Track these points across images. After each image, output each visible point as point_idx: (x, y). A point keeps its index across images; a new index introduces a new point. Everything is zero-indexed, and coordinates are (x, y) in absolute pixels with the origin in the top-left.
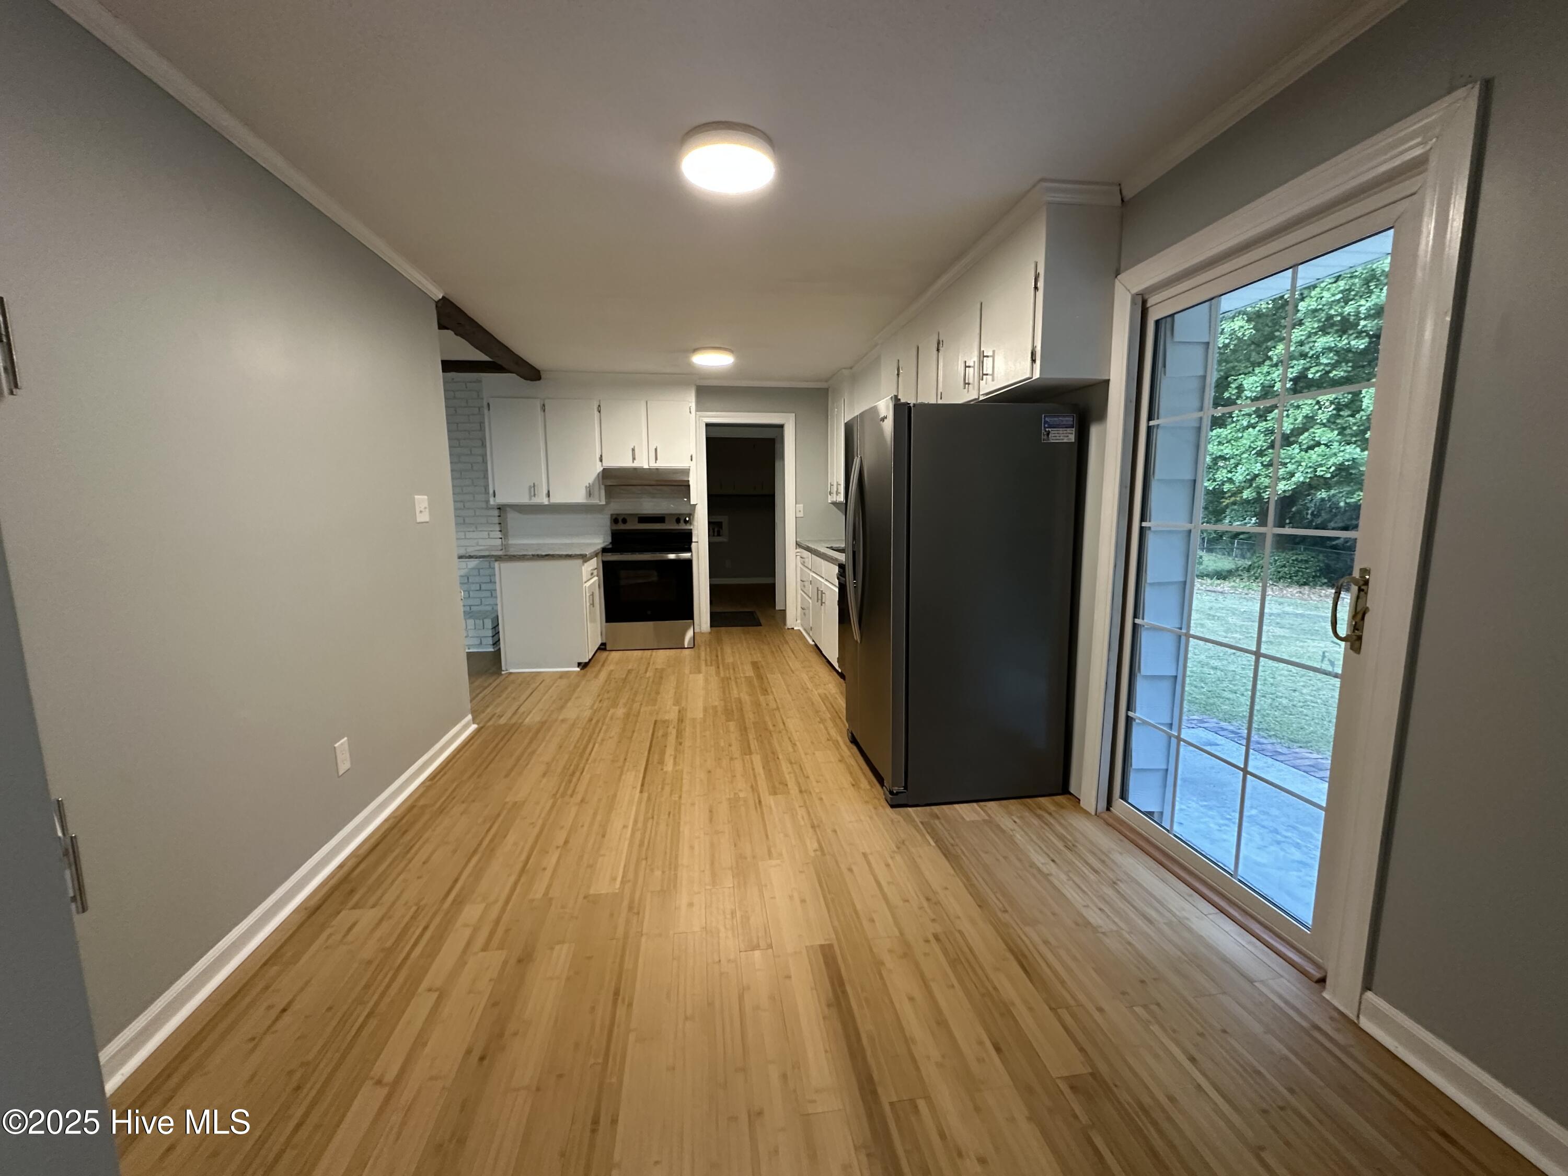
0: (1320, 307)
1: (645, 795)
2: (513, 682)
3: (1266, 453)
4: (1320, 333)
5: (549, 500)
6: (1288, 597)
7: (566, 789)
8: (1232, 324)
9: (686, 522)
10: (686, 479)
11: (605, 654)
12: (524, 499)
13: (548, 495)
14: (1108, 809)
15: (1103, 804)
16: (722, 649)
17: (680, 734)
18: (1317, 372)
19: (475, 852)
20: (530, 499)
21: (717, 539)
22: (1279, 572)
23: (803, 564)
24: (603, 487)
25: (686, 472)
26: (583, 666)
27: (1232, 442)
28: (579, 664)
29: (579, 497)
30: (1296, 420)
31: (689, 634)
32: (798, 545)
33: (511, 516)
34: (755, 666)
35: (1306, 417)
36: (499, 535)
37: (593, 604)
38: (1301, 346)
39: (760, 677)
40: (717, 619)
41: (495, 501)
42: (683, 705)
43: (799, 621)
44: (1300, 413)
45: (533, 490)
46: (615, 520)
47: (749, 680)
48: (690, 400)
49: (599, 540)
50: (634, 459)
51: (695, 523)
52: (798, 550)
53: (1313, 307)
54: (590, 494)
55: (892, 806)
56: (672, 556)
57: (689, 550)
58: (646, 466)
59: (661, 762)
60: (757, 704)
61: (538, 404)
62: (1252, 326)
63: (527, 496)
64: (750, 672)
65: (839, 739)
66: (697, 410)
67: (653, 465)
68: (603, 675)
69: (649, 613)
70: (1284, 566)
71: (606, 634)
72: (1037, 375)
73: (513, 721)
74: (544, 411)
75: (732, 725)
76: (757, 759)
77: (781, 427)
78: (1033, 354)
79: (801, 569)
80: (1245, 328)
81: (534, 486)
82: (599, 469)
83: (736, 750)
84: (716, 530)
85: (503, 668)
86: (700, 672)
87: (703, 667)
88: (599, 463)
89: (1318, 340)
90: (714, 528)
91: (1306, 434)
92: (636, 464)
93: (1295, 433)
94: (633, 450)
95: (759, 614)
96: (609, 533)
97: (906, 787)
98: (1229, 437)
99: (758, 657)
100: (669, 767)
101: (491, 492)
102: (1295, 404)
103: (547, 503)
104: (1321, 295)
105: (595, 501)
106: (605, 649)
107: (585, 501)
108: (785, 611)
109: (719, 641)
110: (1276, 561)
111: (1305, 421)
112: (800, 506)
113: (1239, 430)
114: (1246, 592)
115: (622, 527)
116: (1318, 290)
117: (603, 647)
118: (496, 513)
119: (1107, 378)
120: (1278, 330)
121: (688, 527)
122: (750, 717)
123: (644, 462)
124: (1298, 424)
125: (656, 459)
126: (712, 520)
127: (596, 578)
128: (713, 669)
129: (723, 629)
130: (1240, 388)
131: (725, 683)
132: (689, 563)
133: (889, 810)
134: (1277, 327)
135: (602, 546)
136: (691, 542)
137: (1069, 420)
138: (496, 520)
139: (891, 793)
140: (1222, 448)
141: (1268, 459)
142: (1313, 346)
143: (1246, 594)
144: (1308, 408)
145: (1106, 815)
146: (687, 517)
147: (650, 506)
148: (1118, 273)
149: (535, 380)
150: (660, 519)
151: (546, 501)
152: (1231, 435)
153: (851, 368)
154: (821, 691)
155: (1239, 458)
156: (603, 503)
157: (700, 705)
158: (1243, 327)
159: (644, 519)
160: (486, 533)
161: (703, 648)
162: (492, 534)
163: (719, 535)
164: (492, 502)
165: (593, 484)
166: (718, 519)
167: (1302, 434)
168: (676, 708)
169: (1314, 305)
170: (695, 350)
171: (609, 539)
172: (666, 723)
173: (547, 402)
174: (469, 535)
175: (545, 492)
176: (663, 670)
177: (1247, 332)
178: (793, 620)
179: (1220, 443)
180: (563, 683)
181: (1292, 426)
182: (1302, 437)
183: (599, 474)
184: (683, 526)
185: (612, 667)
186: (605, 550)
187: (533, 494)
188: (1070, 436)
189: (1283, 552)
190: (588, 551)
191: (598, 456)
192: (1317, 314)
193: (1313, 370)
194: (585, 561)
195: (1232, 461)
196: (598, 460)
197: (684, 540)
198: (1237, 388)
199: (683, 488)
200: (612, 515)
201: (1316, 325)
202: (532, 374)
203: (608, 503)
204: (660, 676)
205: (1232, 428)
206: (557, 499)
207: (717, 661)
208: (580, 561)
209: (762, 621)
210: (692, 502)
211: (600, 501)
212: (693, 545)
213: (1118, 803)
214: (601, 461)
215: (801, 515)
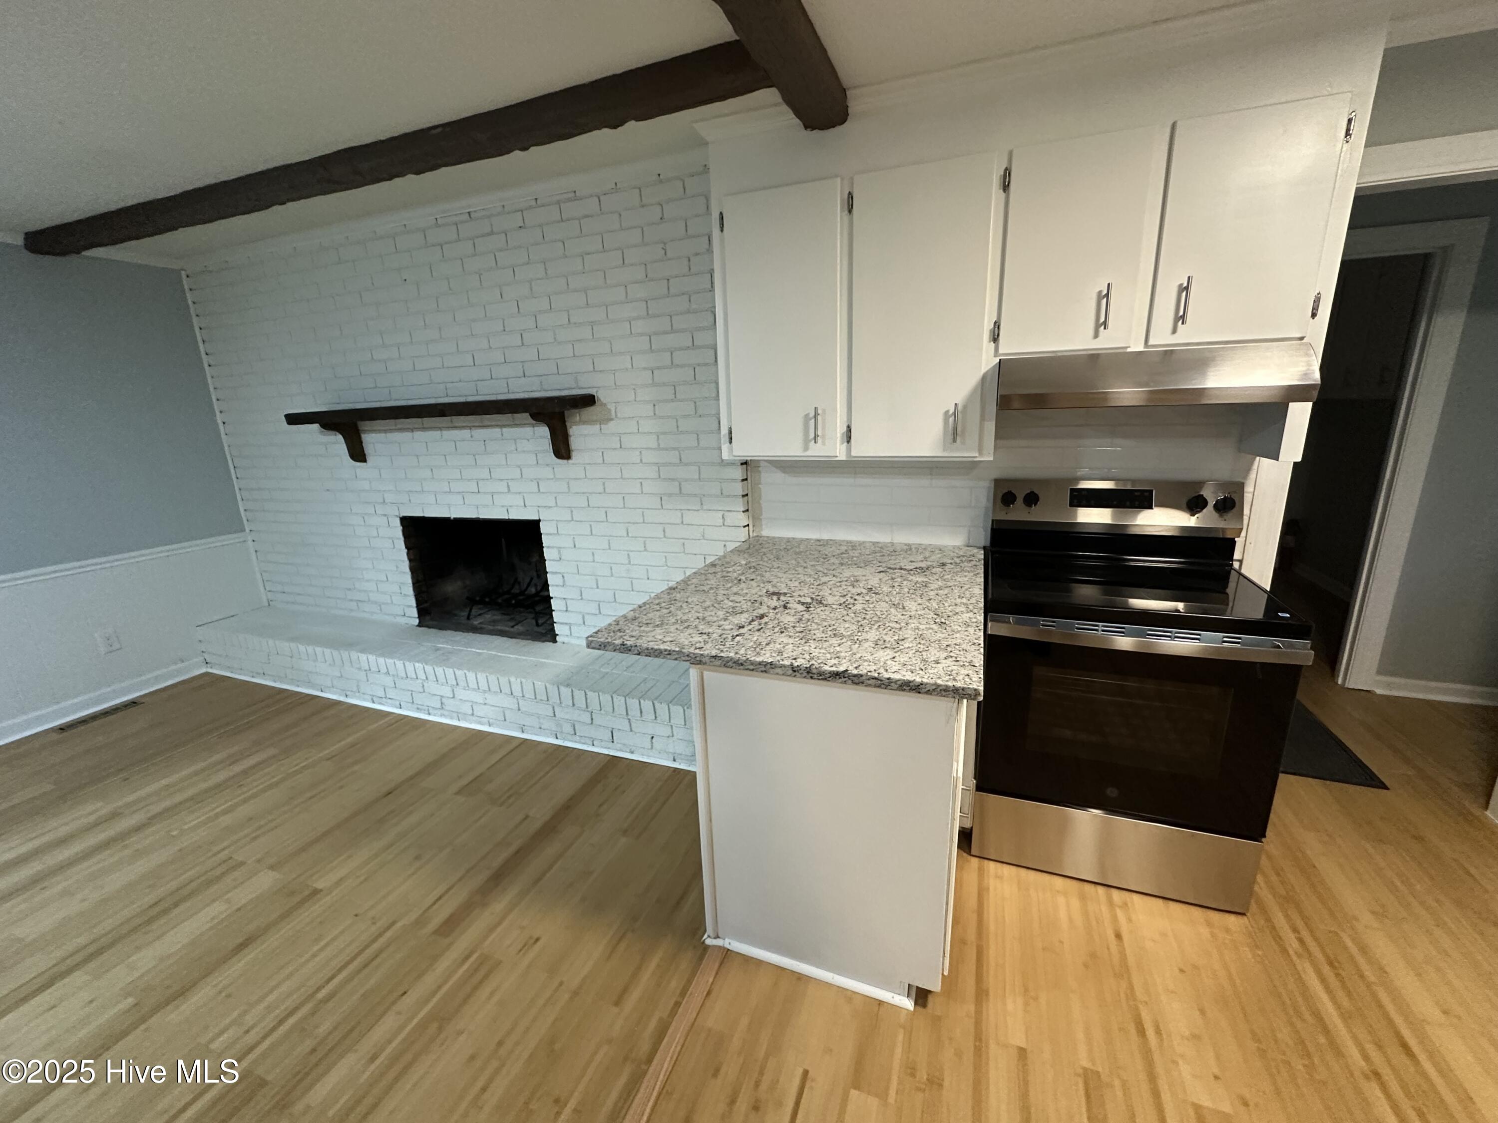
5: (849, 450)
12: (794, 448)
13: (848, 437)
20: (806, 448)
24: (990, 408)
29: (924, 440)
33: (770, 480)
36: (743, 519)
41: (731, 450)
45: (813, 424)
46: (1006, 496)
54: (953, 431)
63: (798, 440)
81: (816, 415)
82: (987, 361)
88: (989, 346)
96: (987, 524)
101: (724, 431)
103: (842, 456)
105: (969, 453)
107: (940, 453)
115: (1019, 514)
118: (738, 473)
138: (739, 489)
147: (1109, 459)
151: (840, 452)
159: (1086, 495)
160: (720, 514)
162: (731, 519)
164: (725, 456)
165: (965, 407)
173: (858, 185)
174: (689, 517)
175: (841, 429)
183: (984, 378)
187: (812, 435)
191: (988, 325)
196: (986, 336)
200: (998, 482)
206: (868, 445)
211: (980, 451)
214: (995, 338)
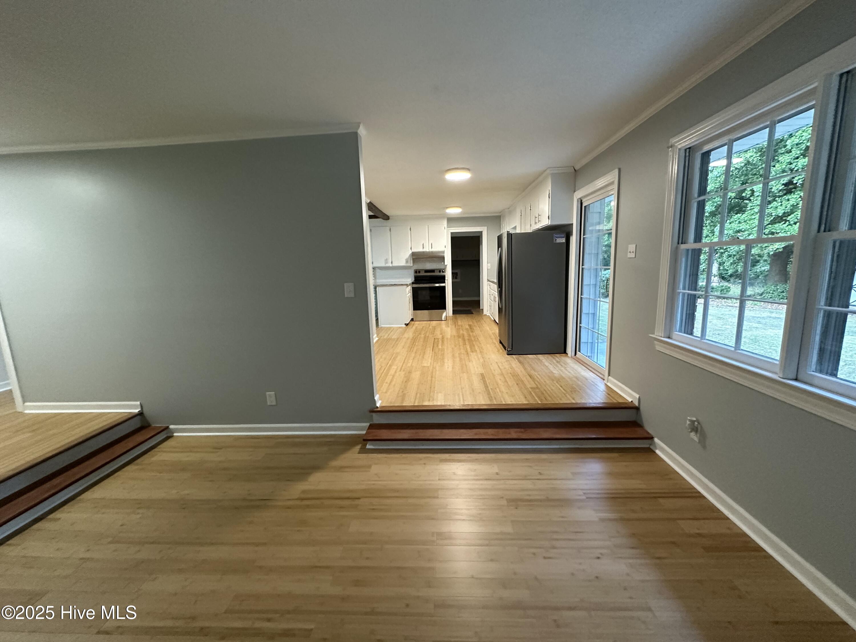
0: (801, 141)
1: (434, 352)
2: (384, 329)
3: (767, 227)
4: (802, 157)
6: (779, 309)
7: (410, 350)
8: (746, 155)
9: (443, 272)
10: (443, 255)
11: (413, 322)
12: (383, 265)
13: (392, 263)
14: (575, 355)
15: (573, 353)
16: (457, 322)
17: (443, 342)
18: (799, 179)
19: (390, 359)
21: (455, 280)
22: (779, 296)
23: (490, 288)
24: (412, 259)
25: (443, 252)
26: (407, 325)
27: (748, 221)
28: (405, 324)
29: (403, 263)
30: (786, 207)
31: (444, 315)
32: (488, 280)
33: (378, 271)
34: (470, 326)
35: (793, 206)
37: (410, 303)
38: (790, 165)
39: (471, 328)
40: (455, 312)
42: (443, 334)
43: (489, 312)
44: (789, 203)
45: (386, 261)
46: (416, 272)
47: (467, 329)
48: (445, 222)
49: (410, 280)
50: (423, 248)
51: (446, 272)
52: (489, 282)
53: (796, 142)
54: (407, 262)
55: (508, 355)
56: (437, 285)
57: (444, 282)
58: (428, 251)
59: (438, 346)
60: (469, 335)
61: (388, 228)
62: (758, 155)
63: (384, 263)
64: (467, 327)
65: (496, 343)
66: (447, 227)
67: (431, 250)
68: (414, 327)
69: (429, 307)
70: (783, 292)
71: (414, 314)
72: (550, 224)
73: (388, 338)
74: (390, 231)
75: (460, 339)
76: (468, 347)
77: (481, 232)
78: (549, 217)
79: (490, 290)
80: (754, 156)
82: (410, 252)
83: (461, 344)
84: (455, 276)
85: (379, 325)
86: (449, 327)
87: (450, 326)
88: (410, 250)
89: (800, 161)
90: (454, 275)
91: (792, 215)
92: (424, 250)
93: (786, 215)
94: (423, 244)
95: (472, 310)
96: (414, 277)
97: (512, 349)
98: (746, 219)
99: (471, 323)
100: (440, 347)
102: (787, 198)
103: (391, 266)
104: (802, 135)
105: (409, 265)
106: (413, 321)
107: (405, 265)
108: (483, 309)
109: (456, 318)
110: (777, 289)
111: (792, 208)
112: (489, 265)
113: (753, 214)
114: (752, 306)
115: (418, 274)
116: (800, 132)
117: (412, 320)
119: (572, 223)
120: (777, 156)
121: (444, 274)
122: (466, 338)
123: (427, 249)
124: (788, 209)
125: (432, 248)
126: (453, 272)
127: (410, 294)
128: (454, 326)
129: (458, 315)
130: (753, 191)
131: (458, 330)
132: (444, 287)
133: (507, 356)
134: (777, 154)
135: (412, 281)
136: (445, 279)
137: (563, 235)
139: (508, 351)
140: (740, 225)
141: (768, 231)
142: (797, 164)
143: (752, 308)
144: (794, 200)
145: (574, 357)
146: (443, 271)
147: (429, 266)
148: (575, 192)
149: (386, 220)
150: (433, 271)
152: (747, 218)
153: (509, 208)
154: (493, 332)
155: (751, 231)
156: (412, 265)
157: (449, 334)
158: (752, 156)
159: (427, 271)
161: (449, 321)
163: (456, 278)
165: (408, 258)
166: (456, 271)
167: (789, 215)
168: (441, 336)
169: (797, 141)
170: (447, 208)
171: (414, 279)
172: (438, 339)
173: (391, 228)
176: (435, 326)
177: (755, 159)
178: (485, 312)
179: (740, 222)
180: (401, 329)
181: (783, 211)
182: (789, 217)
183: (410, 254)
184: (442, 274)
185: (416, 326)
186: (413, 283)
188: (563, 240)
189: (783, 284)
190: (408, 283)
191: (410, 248)
192: (799, 146)
193: (796, 178)
194: (407, 287)
195: (746, 232)
197: (442, 279)
198: (751, 190)
199: (442, 259)
200: (415, 270)
201: (798, 152)
202: (387, 218)
203: (413, 265)
204: (434, 328)
205: (748, 213)
206: (395, 264)
207: (455, 323)
208: (406, 286)
209: (474, 312)
210: (446, 264)
212: (446, 281)
213: (578, 352)
214: (411, 249)
215: (489, 268)
